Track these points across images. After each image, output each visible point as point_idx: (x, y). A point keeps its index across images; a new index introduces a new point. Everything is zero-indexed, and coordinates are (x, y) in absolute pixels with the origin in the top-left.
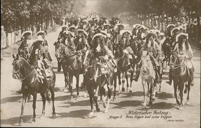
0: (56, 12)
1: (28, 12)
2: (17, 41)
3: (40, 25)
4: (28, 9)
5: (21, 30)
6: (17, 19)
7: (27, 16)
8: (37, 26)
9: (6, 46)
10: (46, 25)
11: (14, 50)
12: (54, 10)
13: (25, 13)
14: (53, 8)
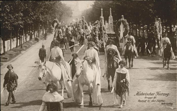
0: (46, 22)
1: (22, 22)
2: (13, 48)
3: (33, 33)
4: (22, 20)
5: (16, 38)
6: (12, 28)
7: (21, 26)
8: (30, 34)
9: (3, 52)
10: (38, 33)
11: (10, 56)
12: (45, 20)
13: (19, 23)
14: (43, 19)
